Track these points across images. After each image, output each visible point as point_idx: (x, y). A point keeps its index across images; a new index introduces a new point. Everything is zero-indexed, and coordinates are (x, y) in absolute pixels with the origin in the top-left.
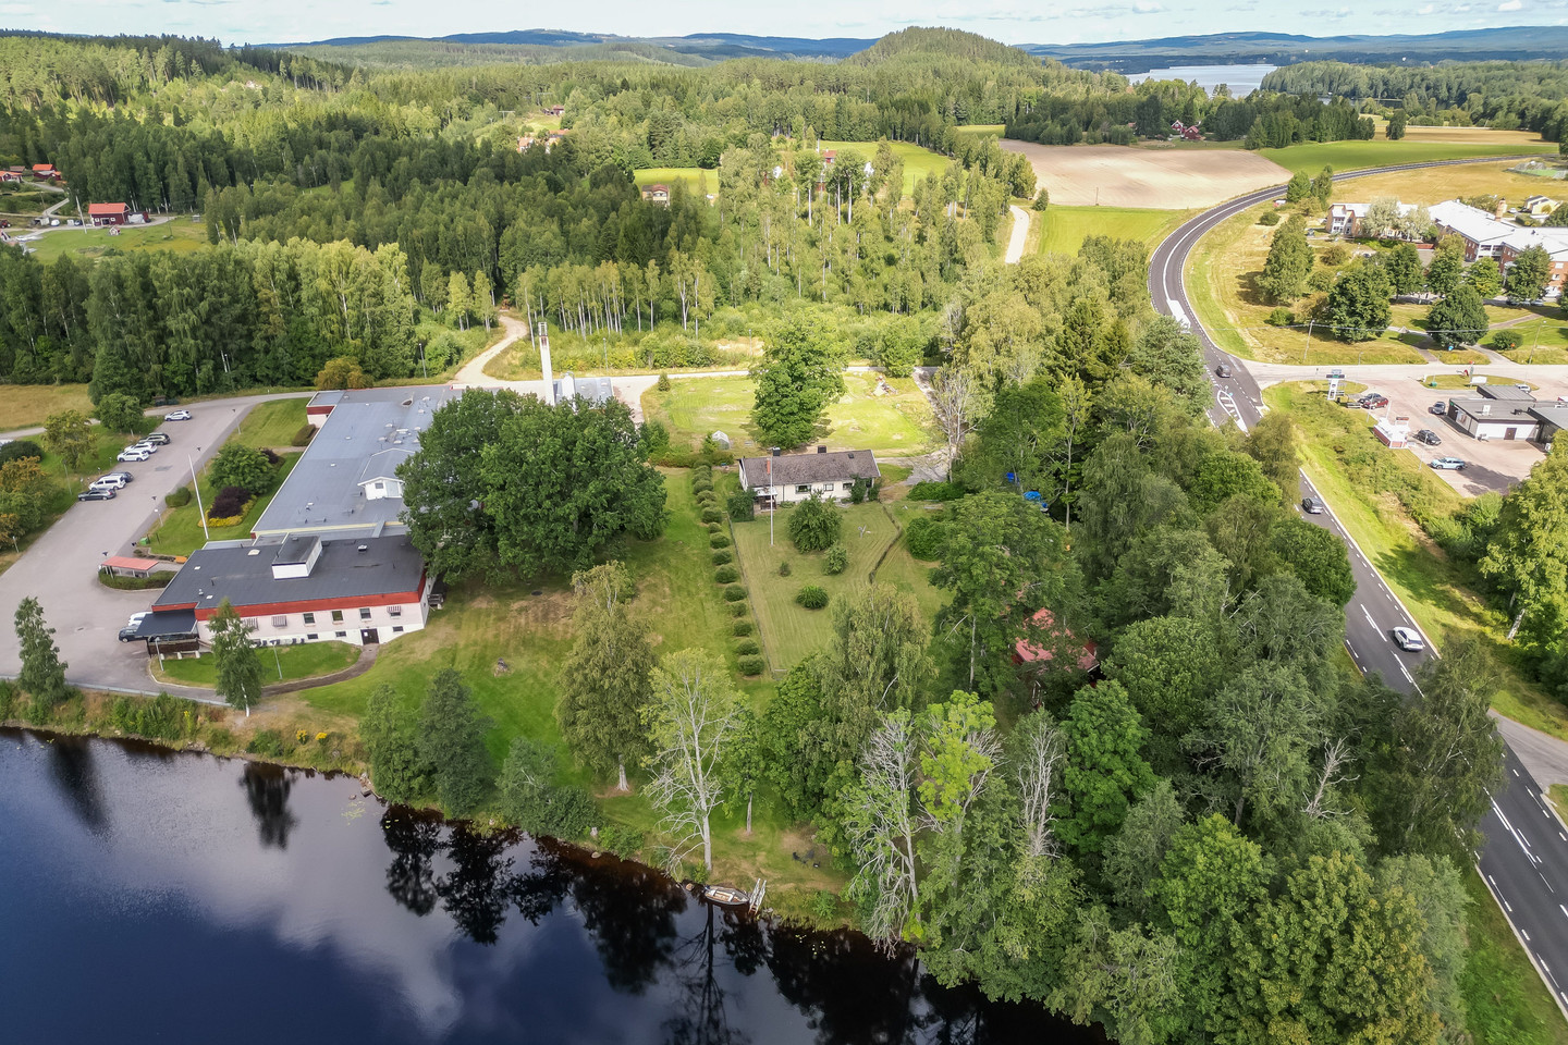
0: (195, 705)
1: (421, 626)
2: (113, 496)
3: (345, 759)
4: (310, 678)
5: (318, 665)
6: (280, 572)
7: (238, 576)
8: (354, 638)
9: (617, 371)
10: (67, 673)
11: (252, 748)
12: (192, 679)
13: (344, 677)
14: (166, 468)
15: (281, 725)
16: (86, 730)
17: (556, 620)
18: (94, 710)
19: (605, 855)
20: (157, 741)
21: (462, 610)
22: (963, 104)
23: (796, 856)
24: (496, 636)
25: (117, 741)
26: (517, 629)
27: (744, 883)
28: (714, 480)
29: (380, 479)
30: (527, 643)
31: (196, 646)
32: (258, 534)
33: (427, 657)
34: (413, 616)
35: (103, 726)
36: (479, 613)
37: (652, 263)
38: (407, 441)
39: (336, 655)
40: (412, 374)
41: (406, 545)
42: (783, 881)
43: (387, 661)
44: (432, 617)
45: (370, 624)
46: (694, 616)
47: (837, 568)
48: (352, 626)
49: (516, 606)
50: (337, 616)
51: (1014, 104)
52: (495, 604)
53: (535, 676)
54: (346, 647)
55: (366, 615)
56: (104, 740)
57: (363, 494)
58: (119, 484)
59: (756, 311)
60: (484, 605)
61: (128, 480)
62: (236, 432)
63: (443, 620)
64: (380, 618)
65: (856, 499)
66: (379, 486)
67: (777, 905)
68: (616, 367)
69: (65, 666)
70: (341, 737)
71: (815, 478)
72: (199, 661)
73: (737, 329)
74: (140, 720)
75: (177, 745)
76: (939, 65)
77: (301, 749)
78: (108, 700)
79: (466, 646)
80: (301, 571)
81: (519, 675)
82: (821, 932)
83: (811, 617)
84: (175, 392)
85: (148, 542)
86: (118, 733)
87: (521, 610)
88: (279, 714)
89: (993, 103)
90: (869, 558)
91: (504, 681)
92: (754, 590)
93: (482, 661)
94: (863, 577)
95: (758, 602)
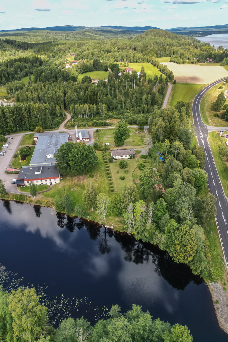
0: (26, 196)
1: (59, 182)
2: (4, 156)
3: (50, 205)
4: (43, 191)
5: (43, 189)
6: (36, 173)
7: (29, 173)
8: (49, 184)
9: (88, 127)
10: (6, 190)
11: (36, 203)
12: (25, 191)
13: (48, 191)
14: (11, 149)
15: (40, 199)
16: (10, 199)
17: (81, 181)
18: (11, 196)
19: (90, 220)
20: (21, 201)
21: (65, 179)
22: (161, 52)
23: (118, 221)
24: (71, 184)
25: (14, 201)
26: (75, 182)
27: (110, 225)
28: (106, 154)
29: (49, 155)
30: (76, 185)
31: (24, 185)
32: (31, 165)
33: (61, 187)
34: (58, 180)
35: (12, 199)
36: (68, 179)
37: (95, 104)
38: (53, 145)
39: (46, 187)
40: (51, 128)
41: (55, 167)
42: (116, 225)
43: (54, 188)
44: (61, 180)
45: (51, 182)
46: (103, 181)
47: (127, 172)
48: (48, 182)
49: (74, 178)
50: (46, 181)
51: (173, 52)
52: (70, 178)
53: (78, 191)
54: (47, 185)
55: (50, 180)
56: (13, 201)
57: (47, 157)
58: (4, 153)
59: (115, 113)
60: (69, 178)
61: (5, 152)
62: (21, 141)
63: (63, 181)
64: (53, 181)
65: (131, 158)
66: (50, 156)
67: (115, 228)
68: (88, 126)
69: (6, 189)
70: (49, 201)
71: (124, 155)
72: (25, 188)
73: (111, 117)
74: (18, 198)
75: (24, 202)
76: (157, 41)
77: (43, 203)
78: (13, 195)
79: (67, 186)
80: (39, 173)
81: (75, 191)
82: (121, 232)
83: (122, 181)
84: (9, 133)
85: (12, 165)
86: (15, 200)
87: (75, 179)
88: (39, 197)
89: (168, 52)
90: (132, 170)
91: (73, 192)
92: (113, 176)
93: (69, 189)
94: (131, 174)
95: (113, 178)
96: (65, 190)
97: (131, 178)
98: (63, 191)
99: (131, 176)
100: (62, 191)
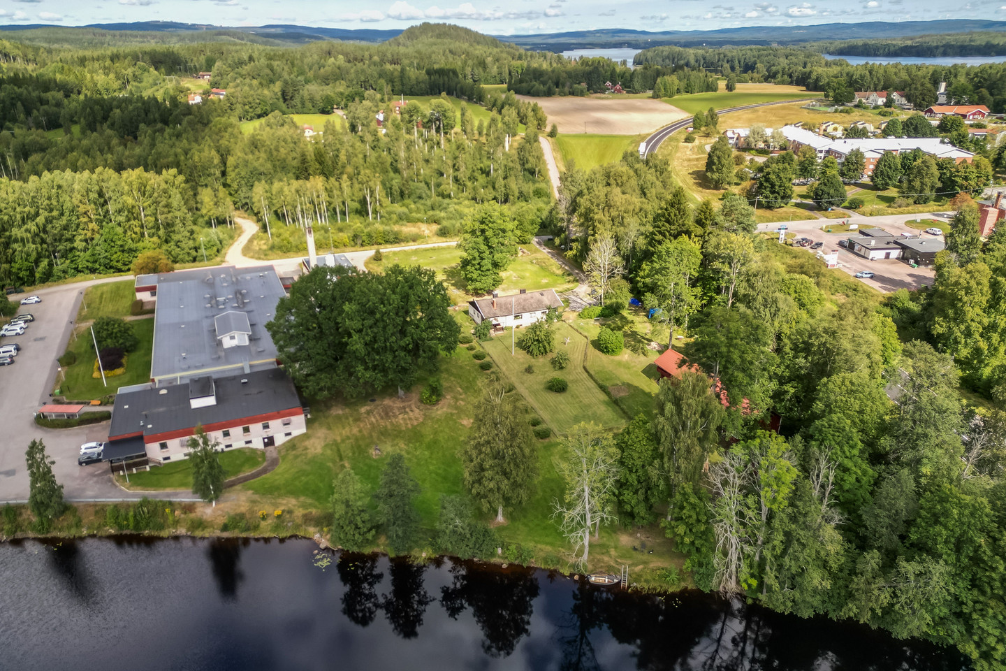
0: (171, 503)
1: (303, 430)
3: (298, 527)
4: (242, 475)
5: (242, 465)
6: (196, 403)
7: (161, 410)
8: (258, 444)
11: (225, 528)
12: (157, 485)
13: (265, 471)
15: (243, 509)
16: (85, 532)
17: (395, 417)
18: (89, 518)
19: (511, 565)
20: (146, 533)
21: (327, 417)
22: (476, 71)
23: (635, 549)
24: (360, 431)
25: (110, 537)
26: (372, 424)
29: (232, 334)
30: (384, 433)
31: (146, 462)
32: (157, 379)
33: (319, 451)
34: (298, 425)
35: (99, 528)
36: (339, 418)
39: (247, 456)
43: (290, 457)
44: (309, 423)
45: (269, 433)
48: (257, 437)
49: (363, 410)
50: (246, 430)
52: (347, 410)
54: (254, 451)
55: (266, 427)
56: (101, 538)
58: (13, 353)
60: (340, 412)
61: (18, 349)
63: (316, 425)
64: (277, 429)
65: (549, 321)
70: (290, 512)
71: (525, 310)
72: (150, 473)
74: (131, 520)
75: (165, 533)
77: (263, 524)
79: (343, 441)
80: (211, 401)
81: (390, 456)
83: (560, 398)
84: (20, 284)
85: (61, 392)
86: (112, 531)
87: (368, 413)
88: (237, 501)
90: (578, 357)
92: (517, 385)
93: (360, 450)
94: (580, 369)
95: (523, 391)
96: (341, 460)
97: (590, 384)
98: (334, 462)
99: (585, 375)
100: (330, 464)
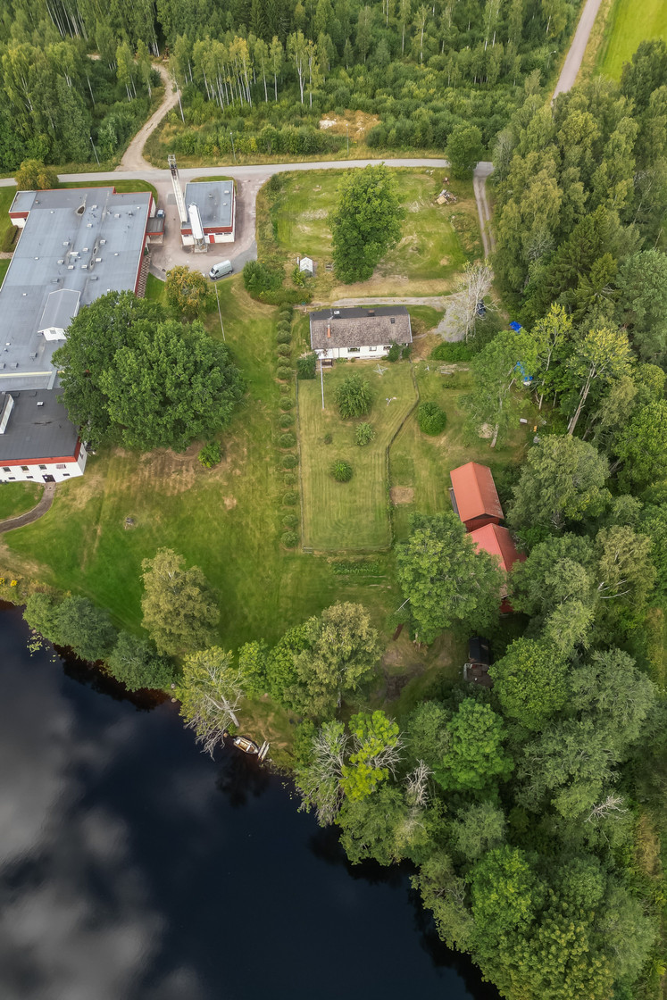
1: (82, 474)
5: (15, 506)
8: (39, 480)
9: (242, 158)
13: (32, 518)
17: (169, 475)
21: (109, 457)
23: (292, 721)
24: (129, 488)
26: (143, 480)
27: (258, 739)
28: (293, 324)
29: (52, 329)
30: (148, 497)
33: (82, 506)
34: (75, 469)
36: (119, 461)
38: (78, 265)
39: (27, 493)
42: (281, 740)
44: (89, 463)
45: (48, 472)
46: (260, 481)
47: (365, 442)
48: (36, 473)
49: (144, 458)
50: (25, 468)
52: (130, 454)
53: (151, 531)
54: (35, 485)
55: (43, 468)
57: (42, 335)
60: (123, 455)
63: (96, 466)
64: (51, 469)
65: (391, 358)
66: (53, 332)
67: (274, 758)
70: (27, 582)
71: (363, 343)
77: (3, 590)
79: (109, 497)
81: (140, 530)
83: (338, 490)
87: (148, 462)
90: (389, 428)
91: (129, 534)
92: (304, 458)
93: (118, 512)
94: (381, 450)
95: (305, 470)
96: (97, 523)
97: (380, 476)
98: (89, 525)
99: (381, 461)
100: (84, 527)
